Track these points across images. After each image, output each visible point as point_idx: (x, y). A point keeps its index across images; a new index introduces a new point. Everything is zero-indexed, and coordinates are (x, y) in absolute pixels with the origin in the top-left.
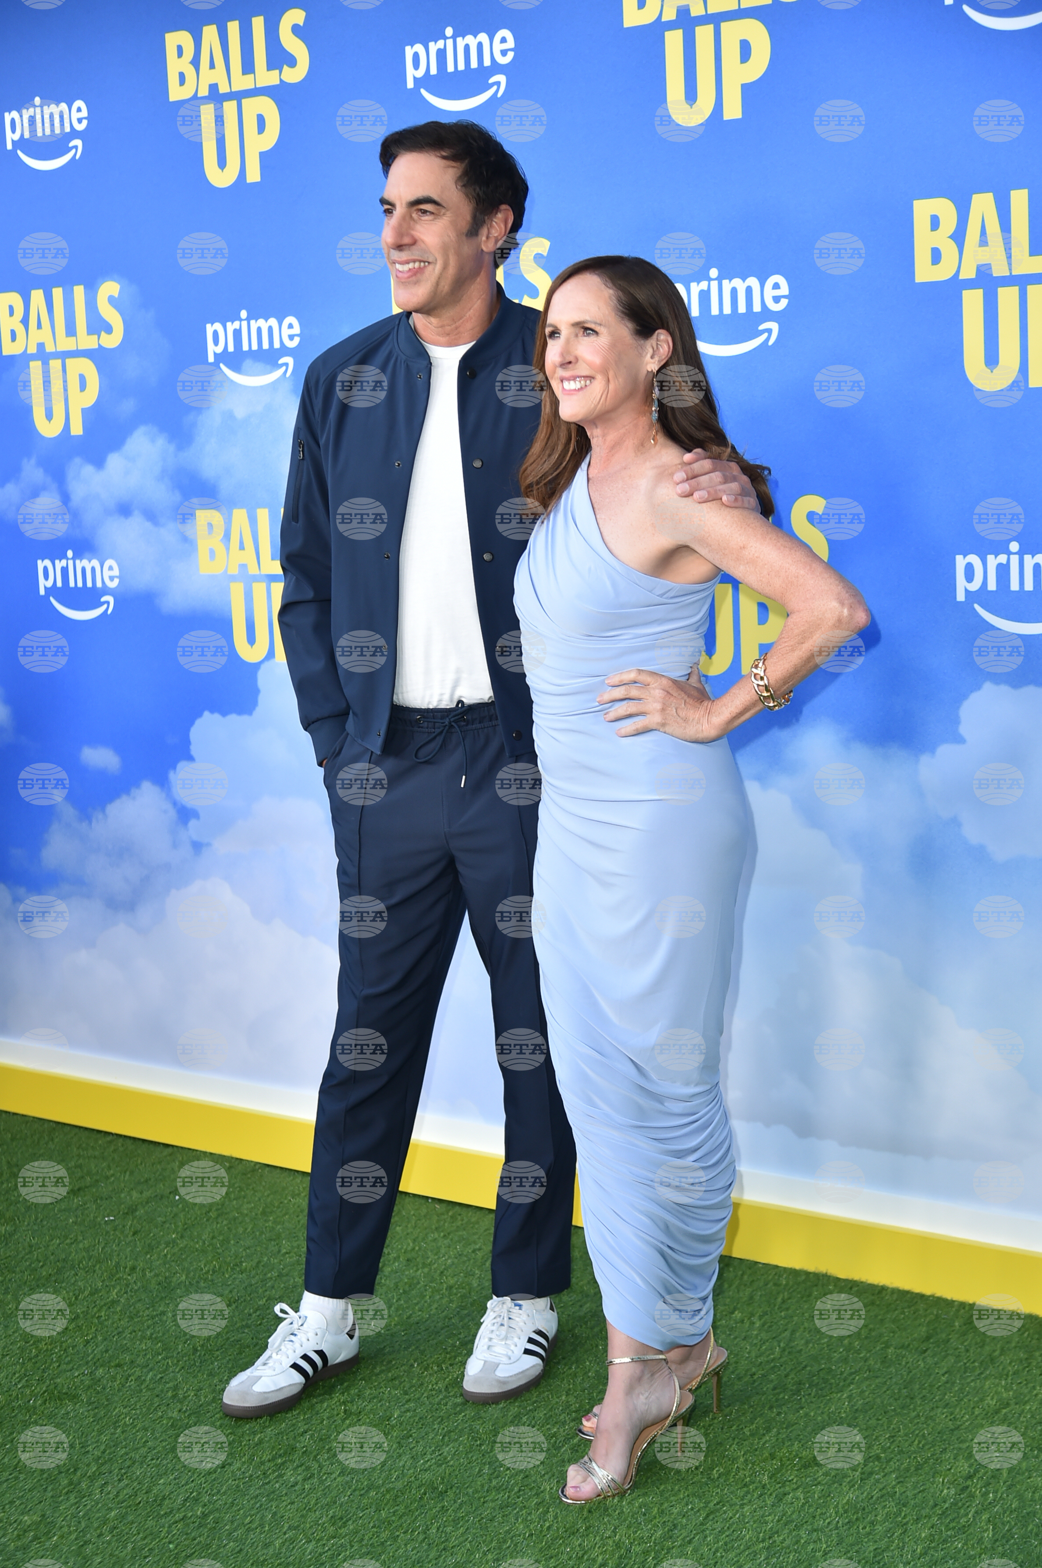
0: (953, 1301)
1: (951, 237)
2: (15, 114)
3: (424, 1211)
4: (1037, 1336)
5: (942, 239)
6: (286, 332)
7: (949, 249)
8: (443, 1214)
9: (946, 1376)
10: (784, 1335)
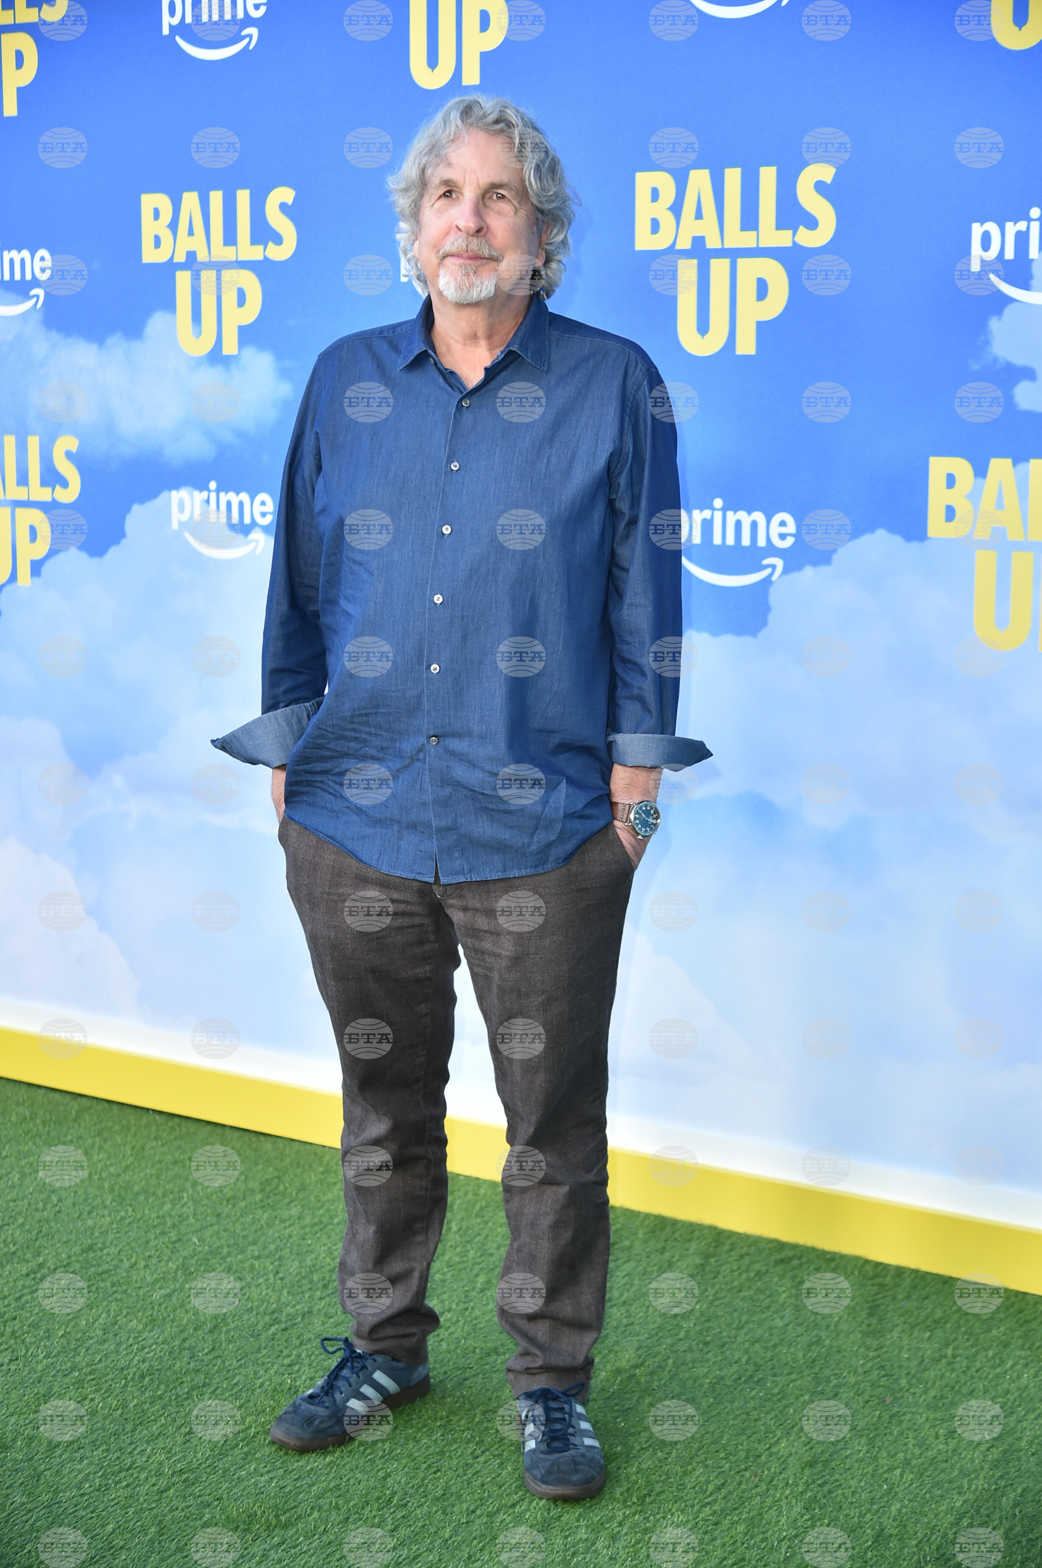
0: (639, 1213)
1: (669, 209)
3: (144, 1122)
4: (713, 1244)
5: (661, 210)
6: (38, 265)
7: (667, 220)
9: (627, 1278)
10: (477, 1239)
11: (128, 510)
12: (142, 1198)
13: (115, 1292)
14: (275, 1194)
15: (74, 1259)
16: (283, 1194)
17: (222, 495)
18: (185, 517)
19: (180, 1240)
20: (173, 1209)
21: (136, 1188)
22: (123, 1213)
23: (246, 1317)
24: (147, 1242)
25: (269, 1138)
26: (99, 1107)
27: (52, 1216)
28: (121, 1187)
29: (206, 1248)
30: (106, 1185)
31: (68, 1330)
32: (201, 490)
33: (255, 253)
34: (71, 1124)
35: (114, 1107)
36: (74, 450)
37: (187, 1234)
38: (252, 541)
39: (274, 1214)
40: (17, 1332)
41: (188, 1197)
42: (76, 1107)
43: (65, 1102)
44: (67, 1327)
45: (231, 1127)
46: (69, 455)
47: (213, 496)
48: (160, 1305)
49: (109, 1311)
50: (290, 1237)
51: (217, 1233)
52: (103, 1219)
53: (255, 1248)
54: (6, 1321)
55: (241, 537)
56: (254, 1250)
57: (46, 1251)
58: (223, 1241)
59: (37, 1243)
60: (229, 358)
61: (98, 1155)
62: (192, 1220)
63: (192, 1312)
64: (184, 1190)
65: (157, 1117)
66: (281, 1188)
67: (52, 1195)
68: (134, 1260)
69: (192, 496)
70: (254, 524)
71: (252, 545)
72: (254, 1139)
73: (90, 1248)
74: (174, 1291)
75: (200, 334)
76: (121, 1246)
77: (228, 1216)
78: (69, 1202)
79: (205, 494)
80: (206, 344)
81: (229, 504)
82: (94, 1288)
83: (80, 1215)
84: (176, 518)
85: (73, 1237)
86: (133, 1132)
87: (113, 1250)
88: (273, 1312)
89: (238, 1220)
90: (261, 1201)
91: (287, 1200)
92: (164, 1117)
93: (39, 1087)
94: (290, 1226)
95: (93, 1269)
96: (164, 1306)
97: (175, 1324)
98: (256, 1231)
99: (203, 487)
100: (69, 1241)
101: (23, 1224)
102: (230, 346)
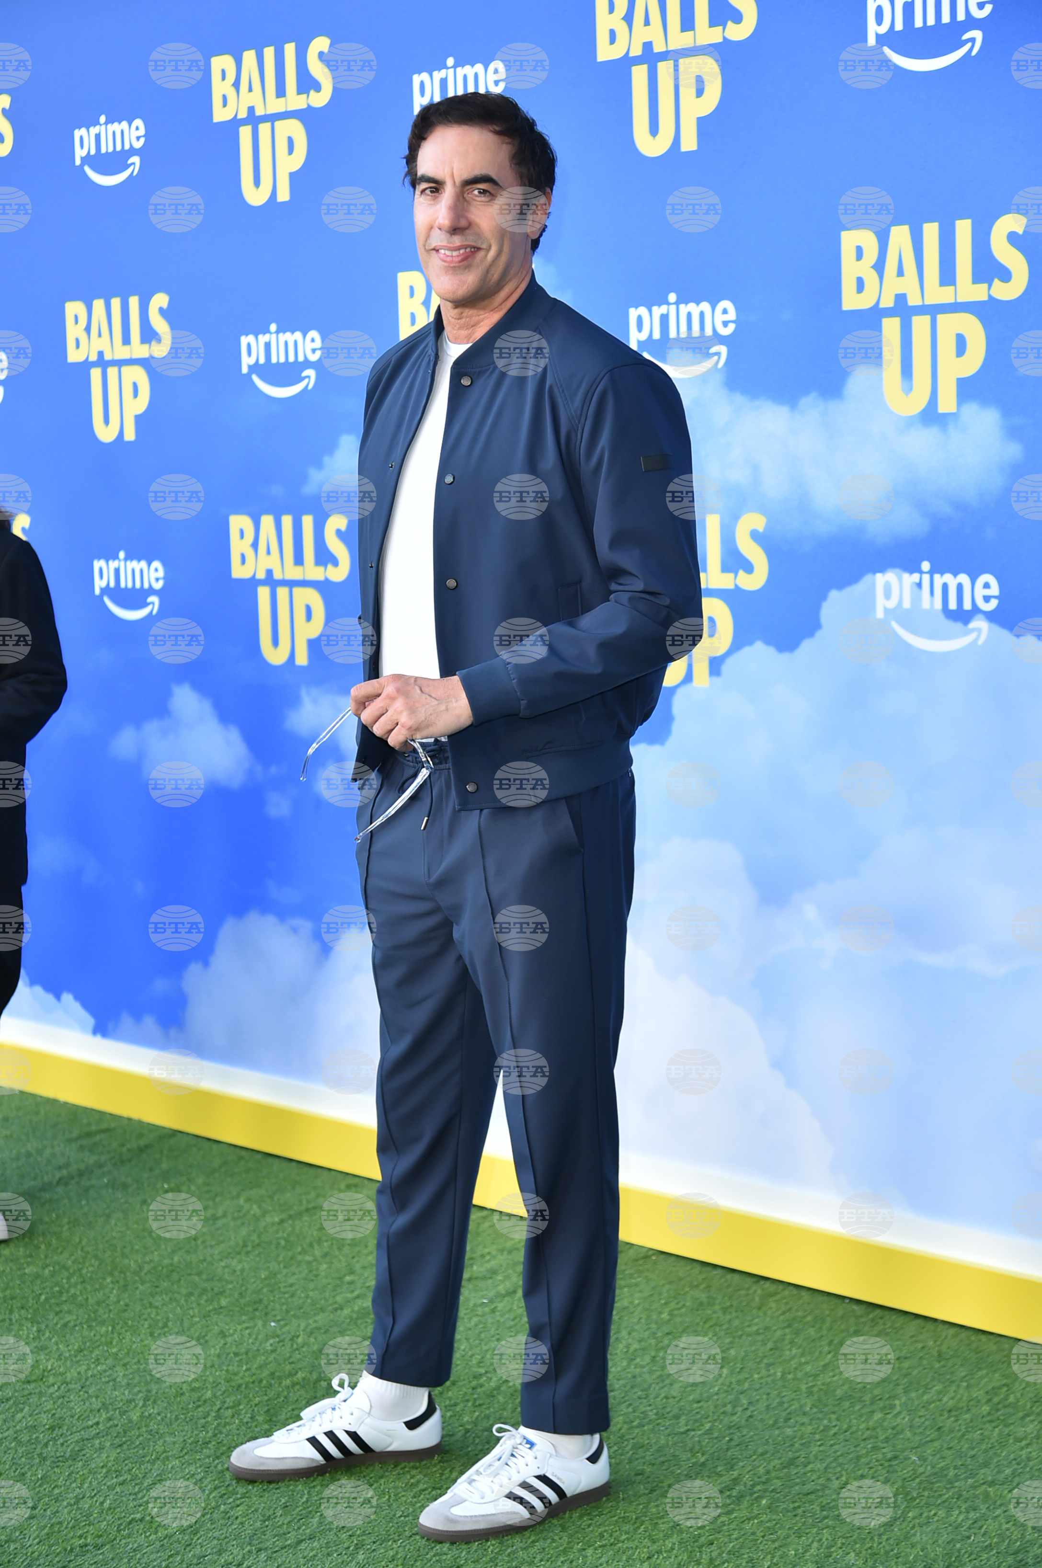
2: (425, 76)
3: (840, 1313)
6: (719, 318)
8: (862, 1316)
11: (824, 597)
12: (846, 1404)
13: (826, 1518)
14: (1005, 1407)
15: (773, 1474)
16: (1014, 1406)
17: (937, 577)
18: (892, 604)
19: (895, 1457)
20: (884, 1420)
21: (839, 1392)
22: (825, 1422)
23: (985, 1556)
24: (858, 1458)
25: (991, 1337)
26: (786, 1293)
27: (743, 1422)
28: (821, 1390)
29: (929, 1468)
30: (803, 1387)
31: (775, 1561)
32: (911, 572)
33: (979, 293)
34: (755, 1311)
35: (804, 1293)
36: (761, 529)
37: (904, 1450)
38: (973, 630)
39: (1007, 1431)
40: (715, 1560)
41: (900, 1405)
42: (759, 1292)
43: (747, 1286)
44: (773, 1557)
45: (944, 1322)
46: (755, 536)
47: (926, 578)
48: (880, 1535)
49: (821, 1540)
50: (1029, 1459)
51: (940, 1450)
52: (803, 1429)
53: (986, 1471)
54: (702, 1546)
55: (959, 626)
56: (986, 1474)
57: (741, 1464)
58: (948, 1461)
59: (729, 1453)
60: (946, 416)
61: (790, 1350)
62: (909, 1434)
63: (919, 1547)
64: (894, 1397)
65: (855, 1307)
66: (1012, 1399)
67: (741, 1396)
68: (844, 1479)
69: (900, 579)
70: (976, 610)
71: (974, 635)
72: (973, 1338)
73: (791, 1462)
74: (896, 1519)
75: (911, 389)
76: (827, 1462)
77: (951, 1431)
78: (761, 1406)
79: (916, 577)
80: (918, 401)
81: (945, 587)
82: (800, 1511)
83: (776, 1422)
84: (881, 603)
85: (770, 1448)
86: (828, 1324)
87: (819, 1466)
88: (1016, 1552)
89: (963, 1435)
90: (989, 1414)
91: (1021, 1414)
92: (863, 1307)
93: (715, 1266)
94: (1028, 1445)
95: (797, 1488)
96: (885, 1537)
97: (900, 1560)
98: (986, 1451)
99: (915, 568)
100: (765, 1453)
101: (710, 1430)
102: (947, 403)
